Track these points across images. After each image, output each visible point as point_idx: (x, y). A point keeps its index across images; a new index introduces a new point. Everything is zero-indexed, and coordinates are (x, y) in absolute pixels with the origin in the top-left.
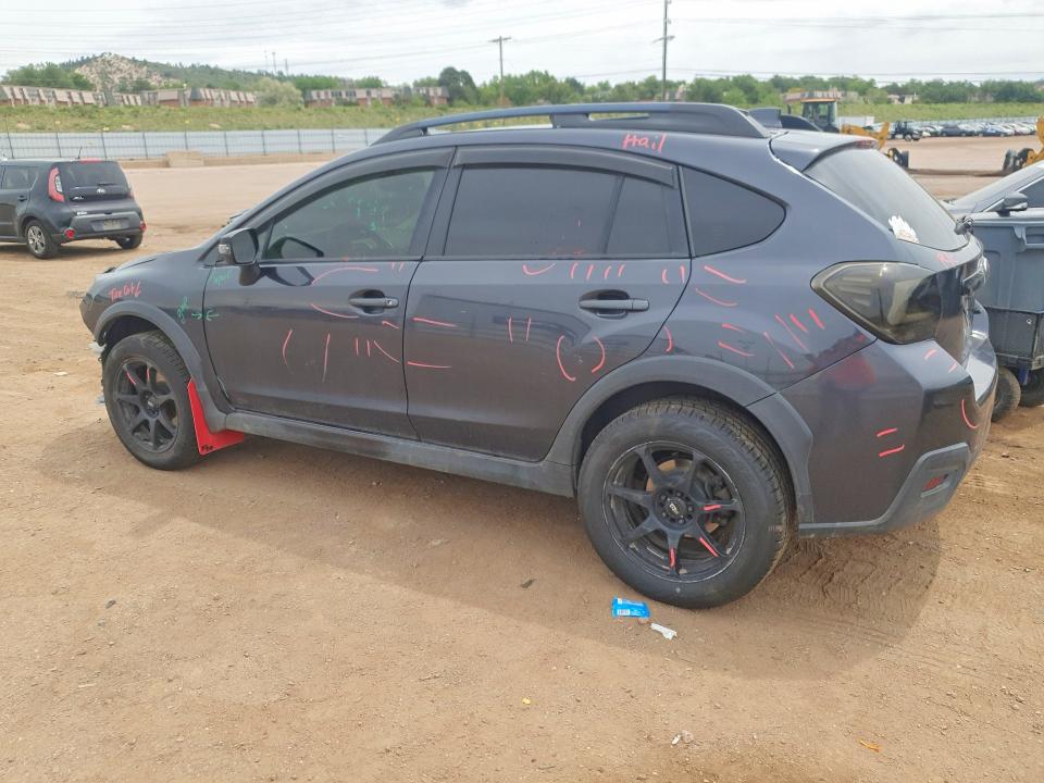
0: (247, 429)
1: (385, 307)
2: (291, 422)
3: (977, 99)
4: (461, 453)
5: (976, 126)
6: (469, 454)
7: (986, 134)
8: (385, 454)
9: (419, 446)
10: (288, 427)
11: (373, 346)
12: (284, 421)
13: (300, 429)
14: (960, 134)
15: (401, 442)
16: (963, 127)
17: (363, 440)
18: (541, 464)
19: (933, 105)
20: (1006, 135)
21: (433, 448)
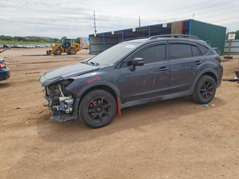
0: (130, 105)
1: (167, 69)
2: (141, 100)
3: (14, 40)
4: (176, 94)
5: (20, 46)
6: (177, 93)
7: (24, 48)
8: (163, 99)
9: (169, 95)
10: (141, 101)
11: (164, 77)
12: (139, 100)
13: (144, 100)
14: (18, 48)
15: (166, 96)
16: (18, 46)
17: (158, 98)
18: (189, 91)
19: (7, 41)
20: (28, 48)
21: (171, 94)
